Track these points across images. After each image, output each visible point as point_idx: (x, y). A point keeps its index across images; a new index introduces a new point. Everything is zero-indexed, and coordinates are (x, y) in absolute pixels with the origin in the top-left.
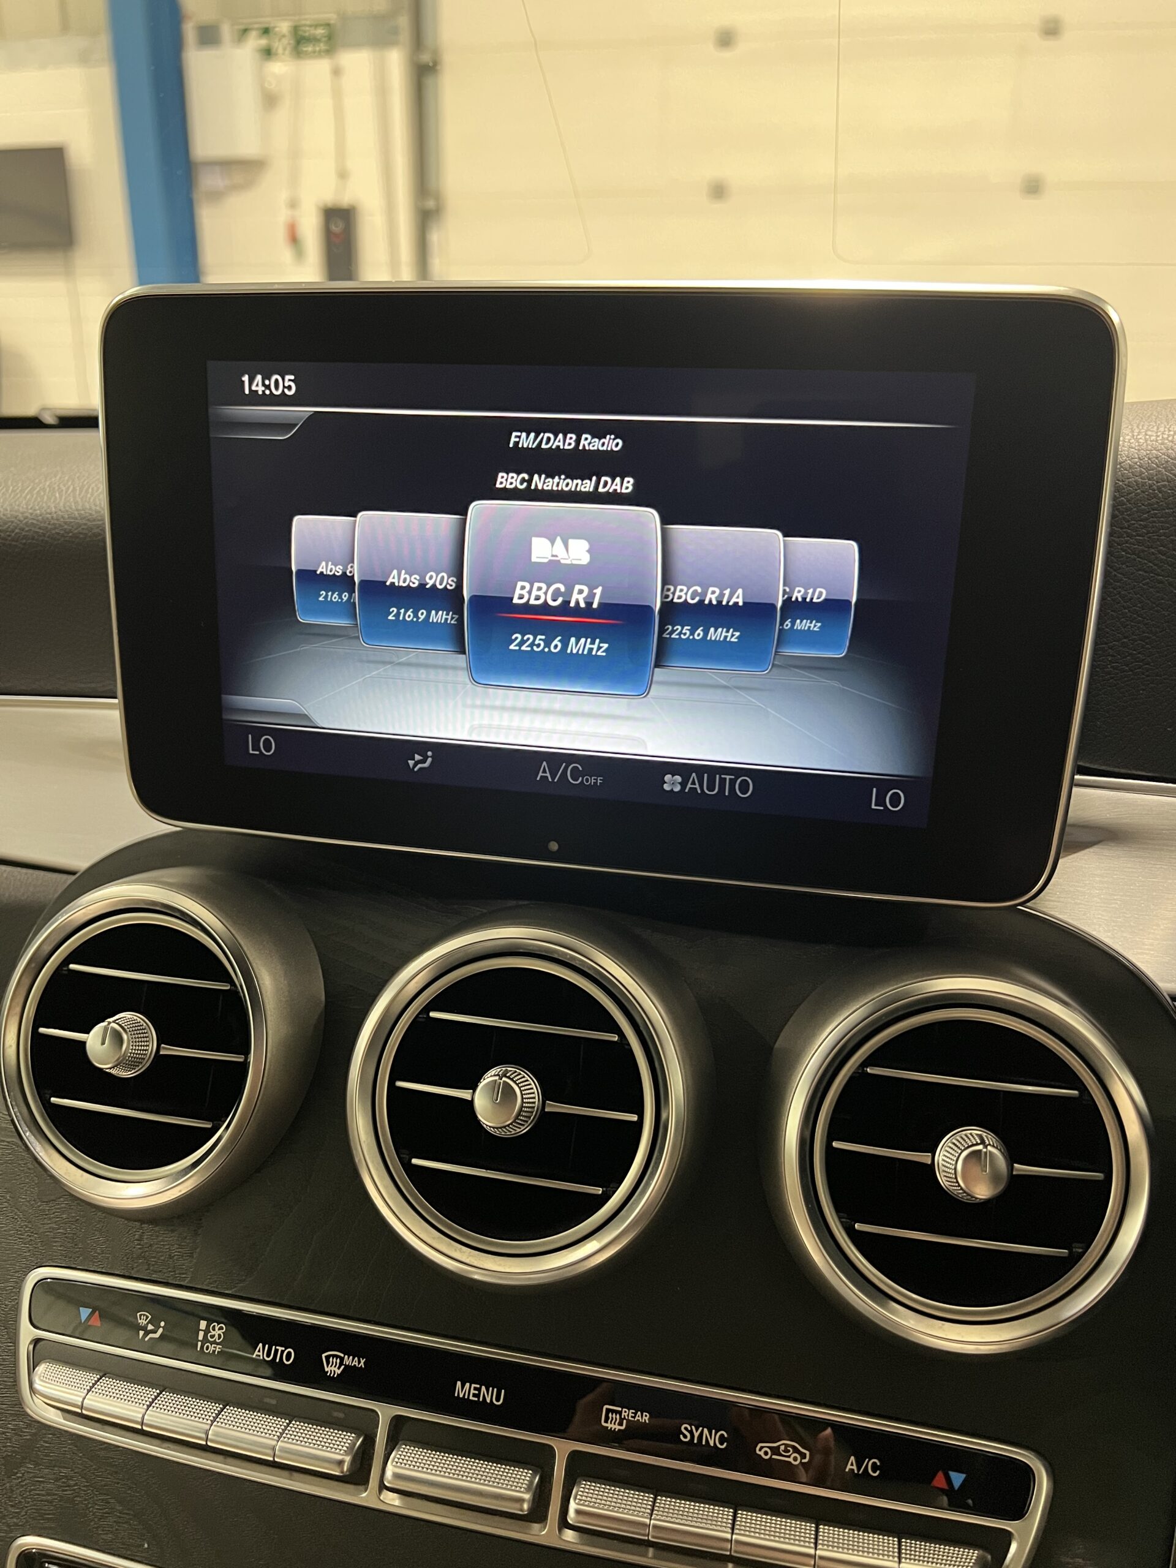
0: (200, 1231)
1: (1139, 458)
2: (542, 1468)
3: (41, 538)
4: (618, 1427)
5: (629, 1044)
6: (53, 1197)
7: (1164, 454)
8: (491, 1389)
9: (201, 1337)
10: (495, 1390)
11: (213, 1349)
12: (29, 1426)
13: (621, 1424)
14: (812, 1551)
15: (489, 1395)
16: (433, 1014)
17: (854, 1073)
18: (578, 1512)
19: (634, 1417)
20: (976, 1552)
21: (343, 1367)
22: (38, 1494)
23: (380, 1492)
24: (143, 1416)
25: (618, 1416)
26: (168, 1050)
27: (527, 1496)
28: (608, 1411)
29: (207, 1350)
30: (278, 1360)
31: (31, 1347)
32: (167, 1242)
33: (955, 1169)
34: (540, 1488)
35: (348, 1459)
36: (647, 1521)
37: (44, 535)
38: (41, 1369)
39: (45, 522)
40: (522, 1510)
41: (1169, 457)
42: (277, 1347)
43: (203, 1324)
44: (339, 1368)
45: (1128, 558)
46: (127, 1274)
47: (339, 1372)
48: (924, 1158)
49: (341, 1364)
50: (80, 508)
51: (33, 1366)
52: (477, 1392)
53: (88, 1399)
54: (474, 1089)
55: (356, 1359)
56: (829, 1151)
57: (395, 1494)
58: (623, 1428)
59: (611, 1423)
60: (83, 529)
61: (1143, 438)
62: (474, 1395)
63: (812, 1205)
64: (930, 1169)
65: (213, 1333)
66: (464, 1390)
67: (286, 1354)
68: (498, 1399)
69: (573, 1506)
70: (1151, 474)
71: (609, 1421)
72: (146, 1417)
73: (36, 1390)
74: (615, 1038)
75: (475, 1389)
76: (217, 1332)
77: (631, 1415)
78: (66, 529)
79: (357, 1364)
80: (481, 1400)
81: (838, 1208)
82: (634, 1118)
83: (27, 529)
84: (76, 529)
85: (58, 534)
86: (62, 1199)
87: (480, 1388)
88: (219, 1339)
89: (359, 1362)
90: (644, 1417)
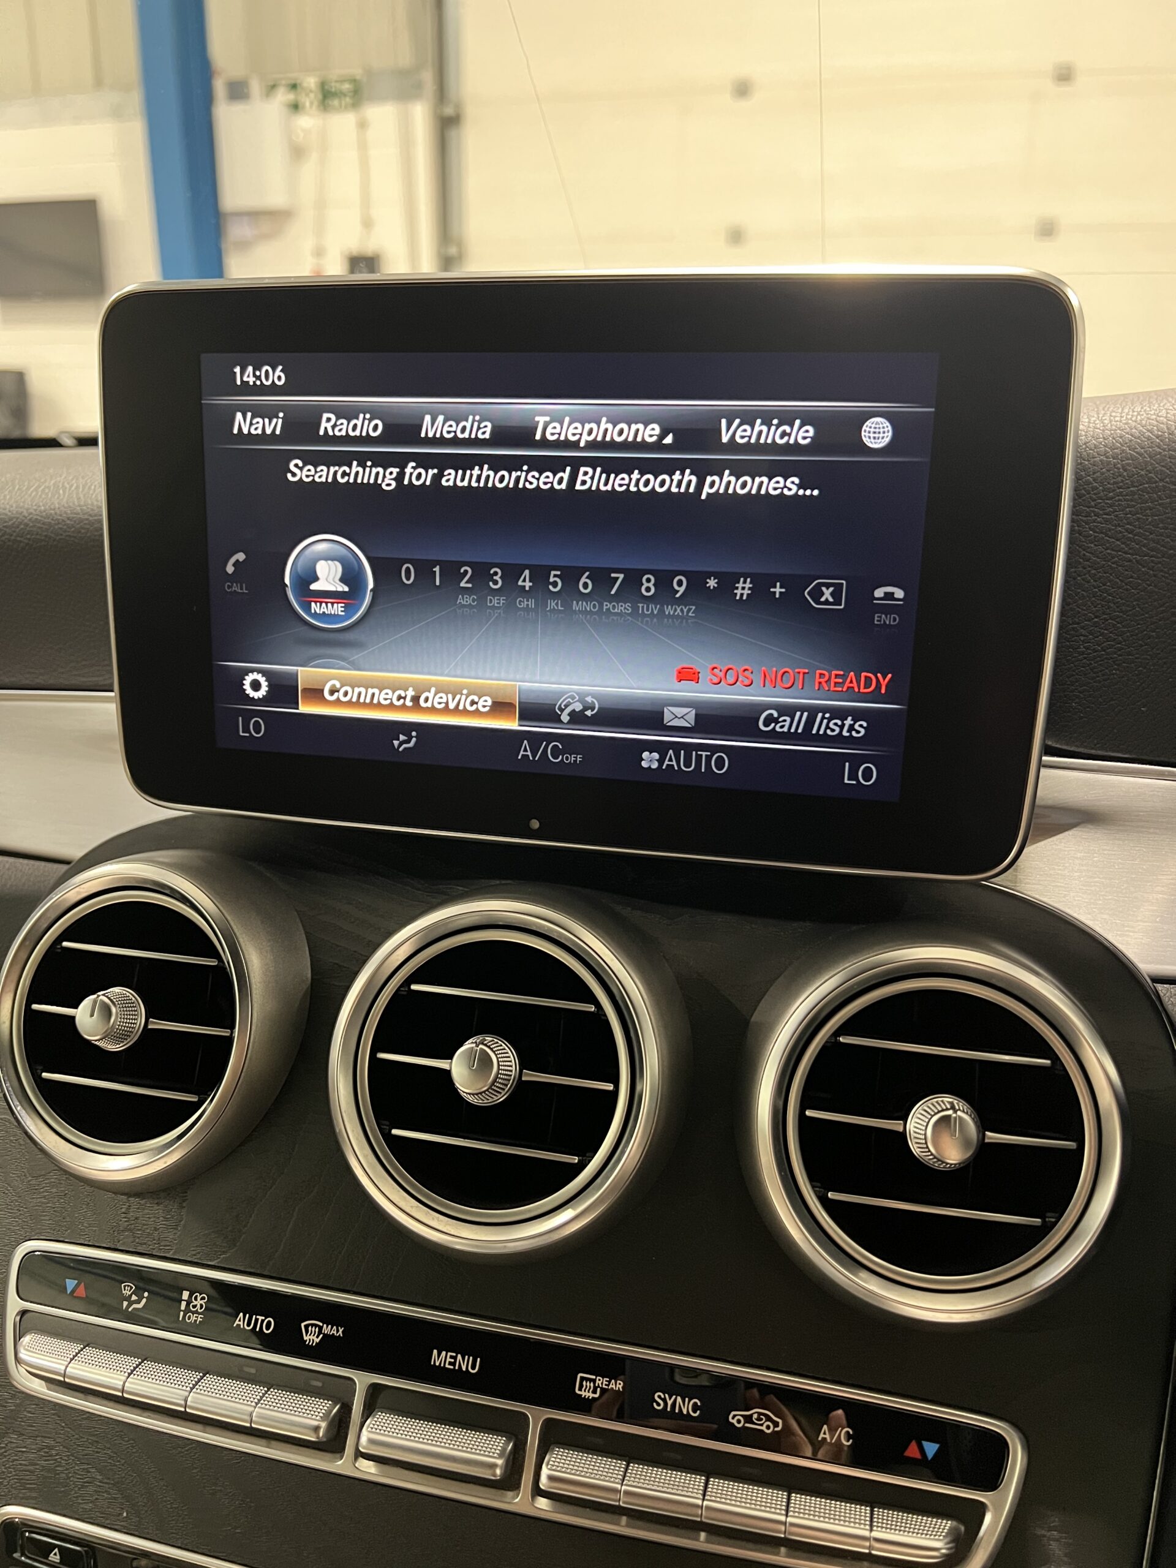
0: (184, 1204)
1: (1104, 438)
2: (516, 1436)
3: (45, 534)
4: (591, 1395)
5: (605, 1015)
6: (43, 1173)
7: (1128, 433)
8: (467, 1357)
9: (183, 1307)
10: (471, 1358)
11: (194, 1318)
12: (13, 1396)
13: (594, 1392)
14: (783, 1518)
15: (465, 1363)
16: (414, 987)
17: (826, 1042)
18: (551, 1478)
19: (608, 1385)
20: (949, 1522)
21: (321, 1336)
22: (21, 1464)
23: (356, 1459)
24: (124, 1383)
25: (592, 1384)
26: (156, 1024)
27: (500, 1462)
28: (582, 1379)
29: (189, 1319)
30: (258, 1330)
31: (18, 1318)
32: (153, 1214)
33: (925, 1135)
34: (514, 1455)
35: (324, 1425)
36: (619, 1486)
37: (47, 530)
38: (27, 1339)
39: (49, 518)
40: (495, 1476)
41: (1132, 436)
42: (258, 1317)
43: (185, 1295)
44: (317, 1337)
45: (1095, 537)
46: (113, 1247)
47: (318, 1340)
48: (895, 1125)
49: (320, 1332)
50: (82, 503)
51: (18, 1336)
52: (453, 1360)
53: (71, 1367)
54: (451, 1058)
55: (335, 1327)
56: (802, 1118)
57: (371, 1463)
58: (597, 1396)
59: (585, 1391)
60: (85, 524)
61: (1108, 419)
62: (450, 1363)
63: (785, 1172)
64: (902, 1136)
65: (195, 1303)
66: (441, 1359)
67: (266, 1324)
68: (473, 1367)
69: (545, 1472)
70: (1117, 455)
71: (583, 1389)
72: (127, 1384)
73: (20, 1358)
74: (592, 1008)
75: (451, 1357)
76: (199, 1302)
77: (605, 1383)
78: (68, 524)
79: (335, 1333)
80: (457, 1368)
81: (812, 1177)
82: (610, 1087)
83: (31, 524)
84: (78, 524)
85: (61, 528)
86: (52, 1174)
87: (456, 1356)
88: (201, 1308)
89: (338, 1331)
90: (618, 1386)
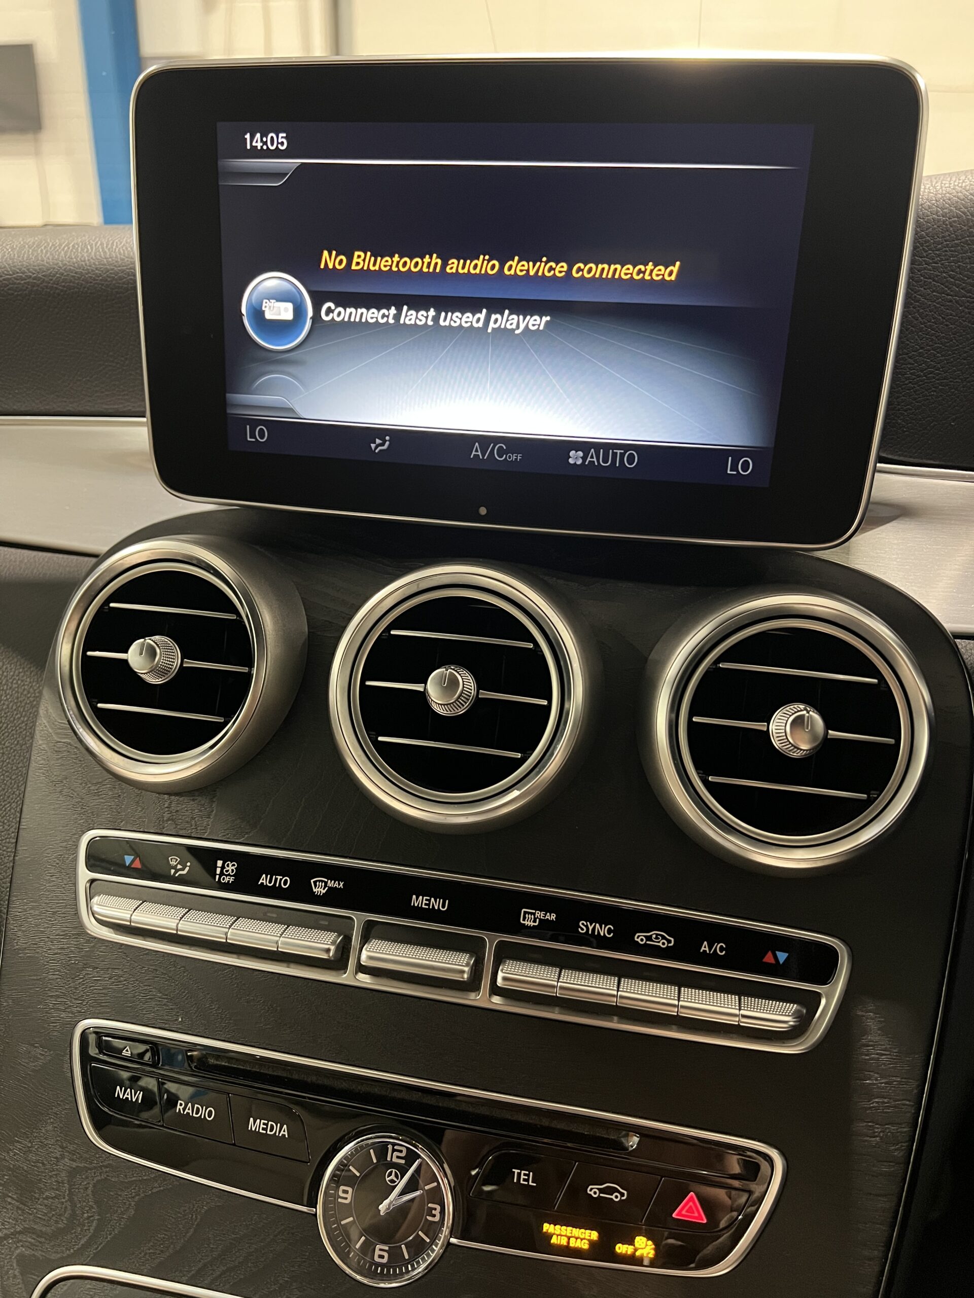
0: (214, 800)
1: (936, 201)
2: (476, 954)
3: (76, 282)
4: (532, 924)
5: (542, 651)
6: (100, 780)
7: (955, 196)
8: (438, 900)
9: (218, 871)
10: (441, 900)
11: (227, 879)
12: (88, 941)
13: (535, 921)
14: (676, 1002)
15: (437, 904)
16: (393, 632)
17: (709, 668)
18: (505, 979)
19: (545, 917)
20: (795, 1005)
21: (327, 888)
22: (96, 989)
23: (356, 973)
24: (178, 924)
25: (533, 916)
26: (190, 663)
27: (466, 969)
28: (525, 913)
29: (223, 880)
30: (277, 885)
31: (88, 885)
32: (188, 807)
33: (785, 732)
34: (476, 967)
35: (333, 948)
36: (556, 983)
37: (79, 278)
38: (96, 899)
39: (80, 268)
40: (463, 978)
41: (958, 198)
42: (277, 877)
43: (220, 863)
45: (925, 282)
46: (160, 832)
47: (324, 891)
48: (760, 726)
49: (326, 886)
50: (108, 256)
51: (90, 897)
52: (428, 902)
53: (135, 915)
54: (425, 683)
55: (337, 882)
56: (690, 724)
57: (367, 976)
58: (536, 924)
60: (111, 273)
61: (940, 185)
62: (426, 904)
63: (677, 761)
64: (766, 734)
65: (227, 869)
66: (419, 901)
67: (283, 881)
68: (443, 907)
69: (500, 975)
70: (946, 213)
71: (526, 920)
73: (95, 911)
74: (531, 646)
75: (426, 900)
76: (230, 868)
77: (542, 915)
78: (97, 273)
79: (337, 886)
80: (431, 907)
81: (697, 767)
82: (545, 703)
83: (65, 274)
84: (105, 274)
85: (91, 277)
86: (107, 781)
87: (430, 899)
88: (232, 872)
89: (339, 884)
90: (552, 917)
